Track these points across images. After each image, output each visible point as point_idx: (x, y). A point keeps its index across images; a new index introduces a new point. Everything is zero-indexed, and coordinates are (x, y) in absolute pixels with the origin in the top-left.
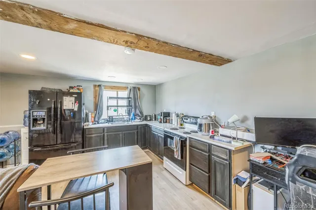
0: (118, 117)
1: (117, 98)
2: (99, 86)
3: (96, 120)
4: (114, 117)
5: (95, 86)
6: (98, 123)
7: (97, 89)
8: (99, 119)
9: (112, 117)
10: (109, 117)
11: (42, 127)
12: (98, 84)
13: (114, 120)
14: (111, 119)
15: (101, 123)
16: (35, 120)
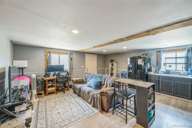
0: (175, 71)
1: (176, 58)
2: (160, 51)
3: (157, 71)
4: (170, 71)
5: (157, 52)
6: (158, 73)
7: (158, 53)
8: (159, 70)
9: (169, 71)
10: (167, 70)
11: (131, 71)
12: (158, 50)
13: (171, 73)
14: (168, 72)
15: (160, 73)
16: (129, 68)
